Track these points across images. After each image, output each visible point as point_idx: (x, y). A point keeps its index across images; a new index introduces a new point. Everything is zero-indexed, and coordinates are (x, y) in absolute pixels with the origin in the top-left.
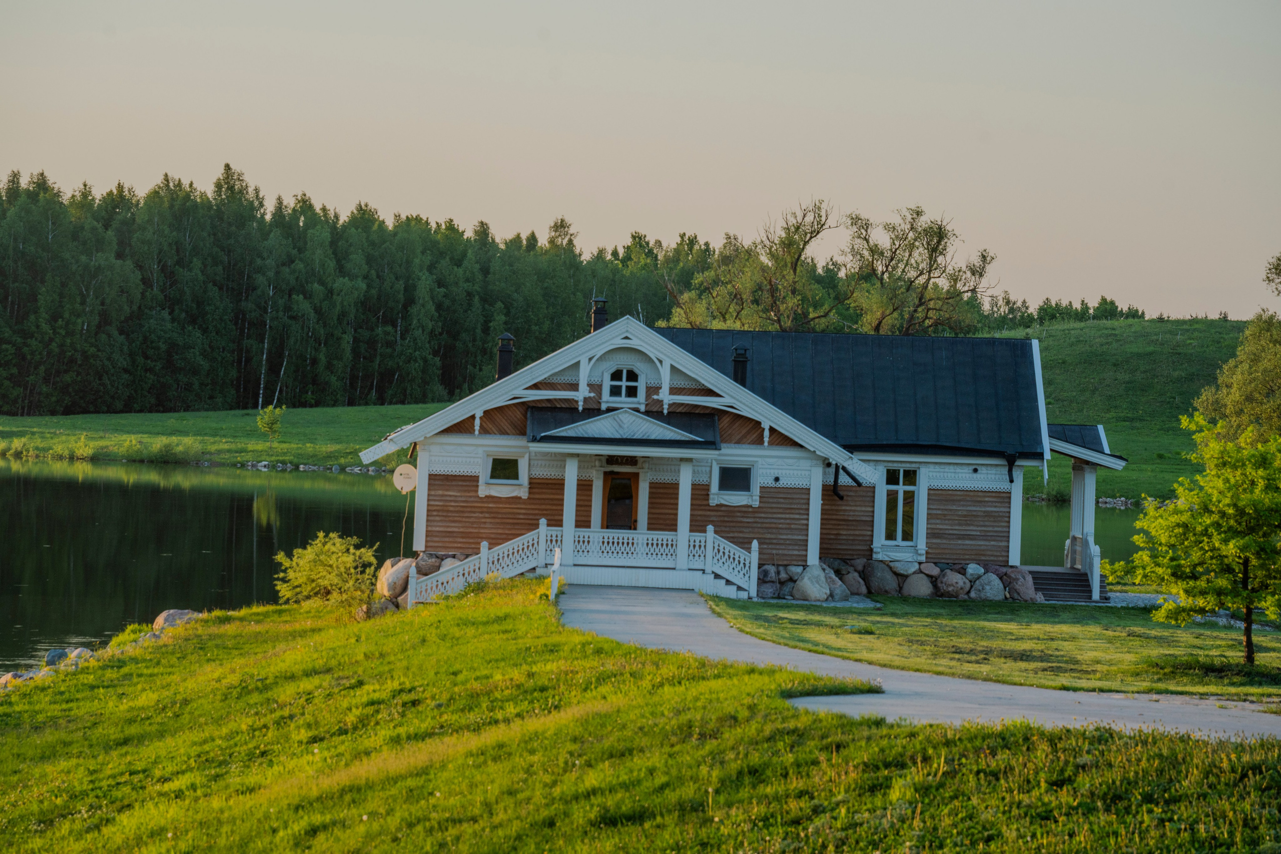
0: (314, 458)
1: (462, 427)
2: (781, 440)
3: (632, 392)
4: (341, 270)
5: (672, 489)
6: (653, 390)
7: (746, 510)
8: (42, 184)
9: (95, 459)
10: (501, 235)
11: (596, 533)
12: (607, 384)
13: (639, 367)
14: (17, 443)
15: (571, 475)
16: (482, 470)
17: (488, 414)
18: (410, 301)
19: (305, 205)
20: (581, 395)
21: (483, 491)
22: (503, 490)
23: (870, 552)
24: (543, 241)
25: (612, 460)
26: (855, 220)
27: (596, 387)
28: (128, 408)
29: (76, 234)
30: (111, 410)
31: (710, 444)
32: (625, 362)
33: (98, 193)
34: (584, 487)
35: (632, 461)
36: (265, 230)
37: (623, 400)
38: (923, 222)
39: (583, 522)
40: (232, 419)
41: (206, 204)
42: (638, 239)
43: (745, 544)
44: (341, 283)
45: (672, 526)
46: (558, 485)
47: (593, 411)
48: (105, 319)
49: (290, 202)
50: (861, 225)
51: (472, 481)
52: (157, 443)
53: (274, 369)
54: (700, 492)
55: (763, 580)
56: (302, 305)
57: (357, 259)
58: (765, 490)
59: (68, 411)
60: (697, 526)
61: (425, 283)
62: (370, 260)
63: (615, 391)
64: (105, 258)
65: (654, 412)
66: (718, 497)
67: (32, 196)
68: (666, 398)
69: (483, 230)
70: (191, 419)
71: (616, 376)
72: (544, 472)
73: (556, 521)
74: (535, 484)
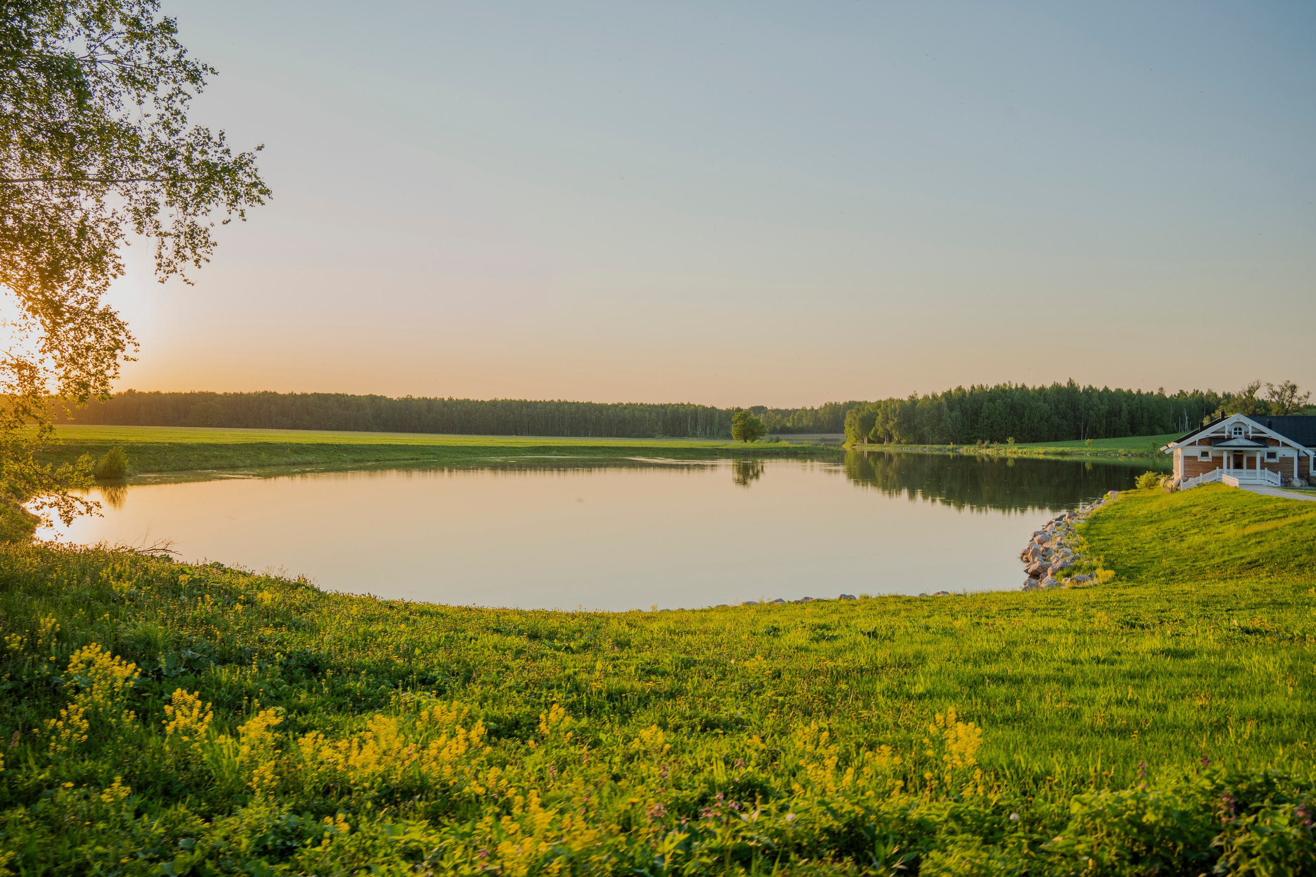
0: (1101, 452)
1: (1193, 444)
2: (1285, 445)
3: (1240, 433)
4: (1102, 404)
5: (1255, 459)
6: (1246, 433)
7: (1275, 463)
8: (1024, 386)
9: (1045, 454)
10: (1144, 392)
11: (1232, 470)
12: (1233, 431)
13: (1242, 427)
14: (1025, 450)
15: (1225, 456)
16: (1199, 455)
17: (1200, 440)
18: (1121, 410)
19: (1091, 387)
20: (1226, 435)
21: (1199, 460)
22: (1205, 459)
23: (1309, 474)
24: (1155, 393)
25: (1235, 451)
26: (1268, 384)
27: (1230, 433)
28: (1048, 441)
29: (1033, 397)
30: (1044, 441)
31: (1266, 446)
32: (1238, 426)
33: (1037, 387)
34: (1228, 458)
35: (1241, 451)
36: (1081, 395)
37: (1238, 435)
38: (1290, 384)
39: (1228, 468)
40: (1076, 443)
41: (1064, 388)
42: (1181, 391)
43: (1277, 472)
44: (1102, 407)
45: (1255, 468)
46: (1222, 458)
47: (1229, 439)
48: (1041, 418)
49: (1087, 387)
50: (1270, 385)
51: (1196, 458)
52: (1060, 449)
53: (1085, 429)
54: (1262, 459)
55: (1282, 481)
56: (1091, 412)
57: (1106, 400)
58: (1281, 459)
59: (1034, 442)
60: (1262, 468)
61: (1125, 405)
62: (1109, 400)
63: (1235, 433)
64: (1040, 403)
65: (1247, 438)
66: (1266, 460)
67: (1022, 389)
68: (1251, 435)
69: (1139, 391)
70: (1065, 443)
71: (1236, 429)
72: (1216, 455)
73: (1221, 467)
74: (1213, 458)
